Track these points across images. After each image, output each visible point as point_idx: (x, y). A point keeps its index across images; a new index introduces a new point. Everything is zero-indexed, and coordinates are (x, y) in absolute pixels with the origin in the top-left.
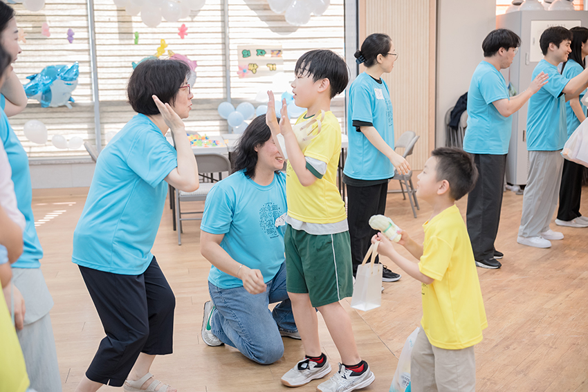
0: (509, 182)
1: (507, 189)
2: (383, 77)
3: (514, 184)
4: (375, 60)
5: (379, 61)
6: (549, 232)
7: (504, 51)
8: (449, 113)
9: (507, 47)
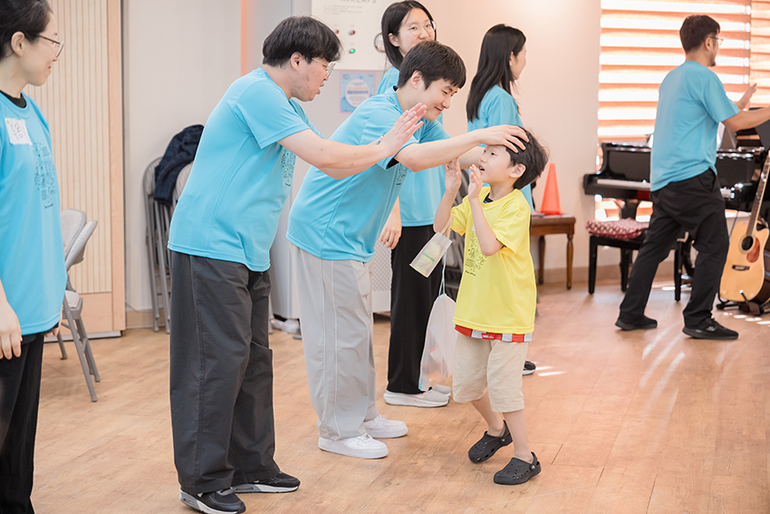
0: (277, 313)
1: (274, 328)
2: (29, 92)
3: (288, 316)
4: (7, 45)
5: (17, 49)
6: (379, 422)
7: (303, 62)
8: (152, 170)
9: (309, 54)
